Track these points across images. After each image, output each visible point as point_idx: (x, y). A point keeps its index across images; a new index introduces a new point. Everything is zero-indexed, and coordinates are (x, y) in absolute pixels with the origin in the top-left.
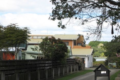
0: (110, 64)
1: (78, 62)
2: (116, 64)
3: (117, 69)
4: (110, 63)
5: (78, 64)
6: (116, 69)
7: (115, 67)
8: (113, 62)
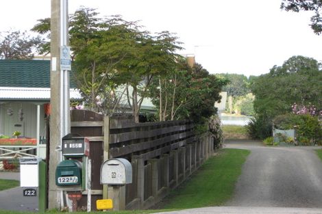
0: (280, 134)
1: (214, 127)
2: (296, 132)
3: (298, 145)
4: (278, 131)
5: (215, 133)
6: (296, 145)
7: (291, 141)
8: (287, 129)
